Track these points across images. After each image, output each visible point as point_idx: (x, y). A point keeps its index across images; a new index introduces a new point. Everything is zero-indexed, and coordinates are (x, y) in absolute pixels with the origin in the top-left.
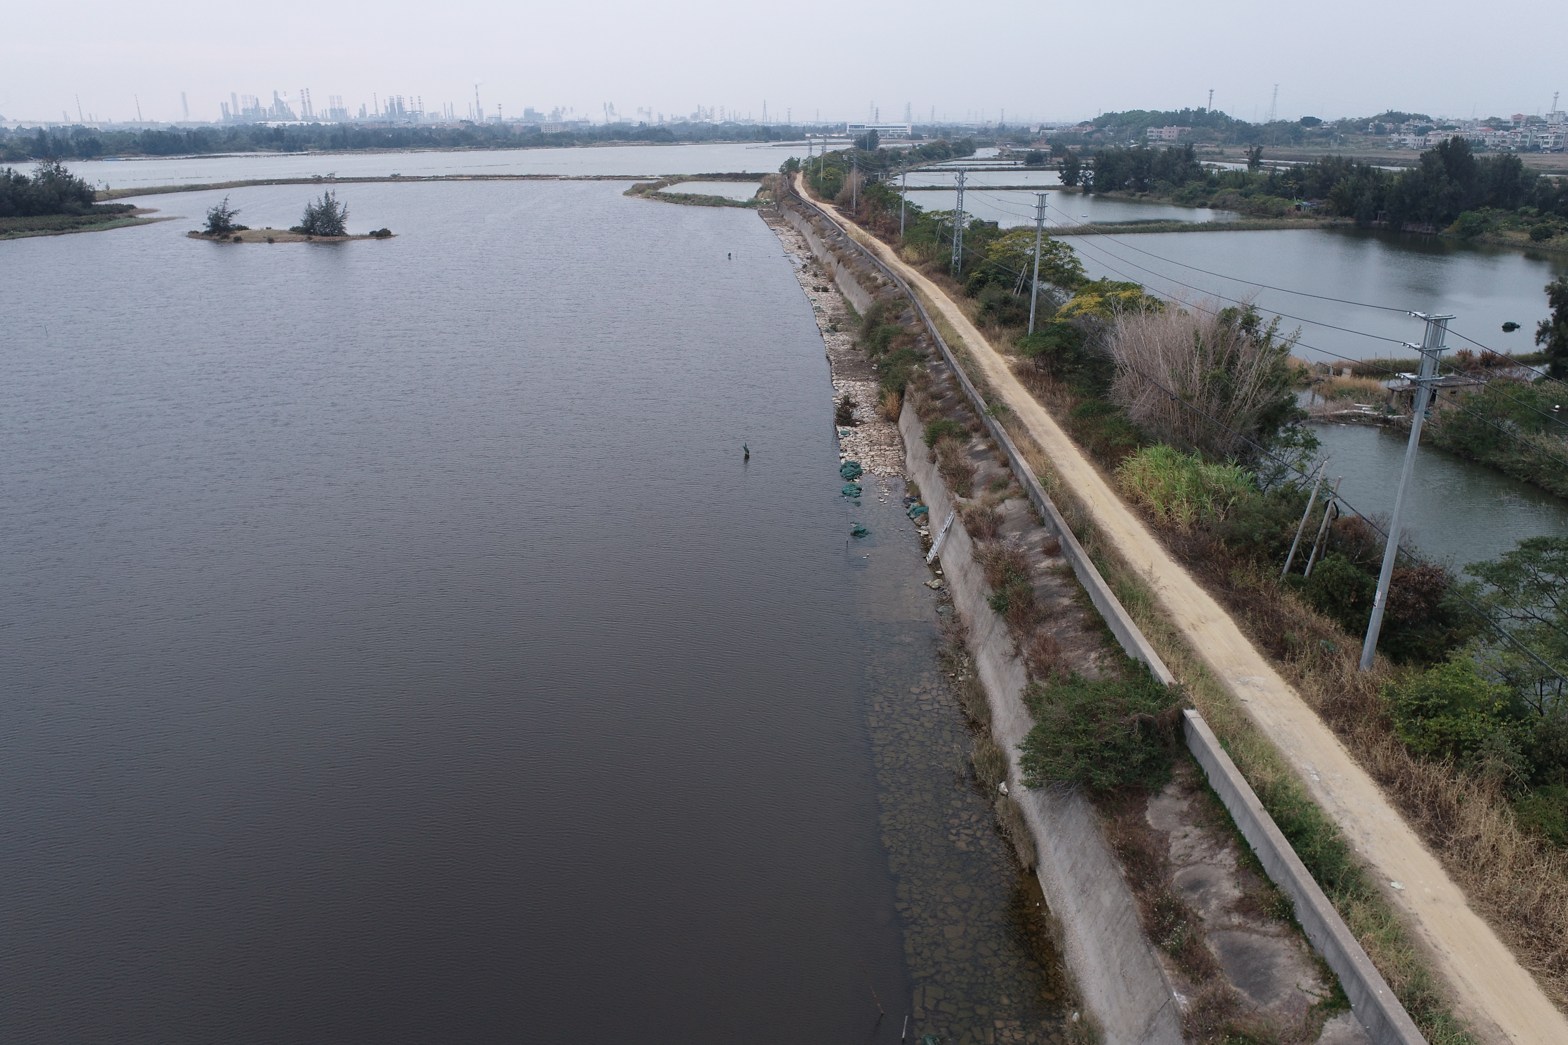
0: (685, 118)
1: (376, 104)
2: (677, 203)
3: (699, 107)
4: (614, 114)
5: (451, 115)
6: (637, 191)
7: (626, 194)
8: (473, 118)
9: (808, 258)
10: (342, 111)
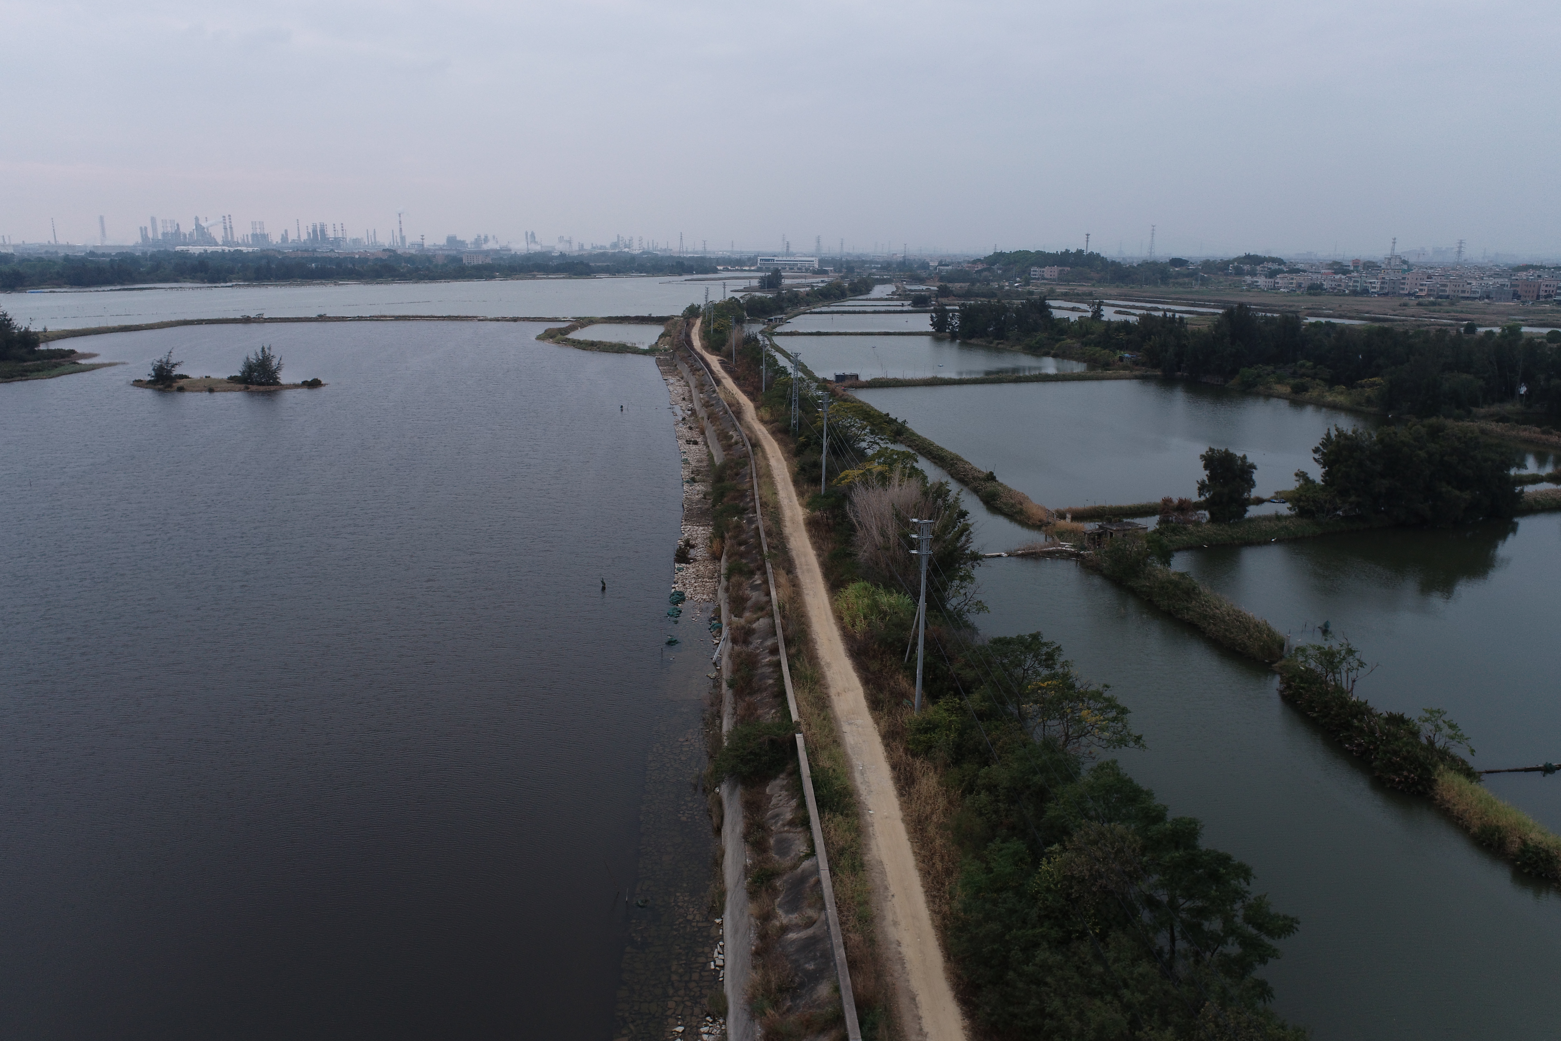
0: (605, 247)
1: (299, 230)
2: (584, 349)
3: (618, 236)
4: (536, 242)
5: (373, 241)
6: (549, 335)
7: (539, 338)
8: (395, 244)
9: (689, 410)
10: (264, 236)
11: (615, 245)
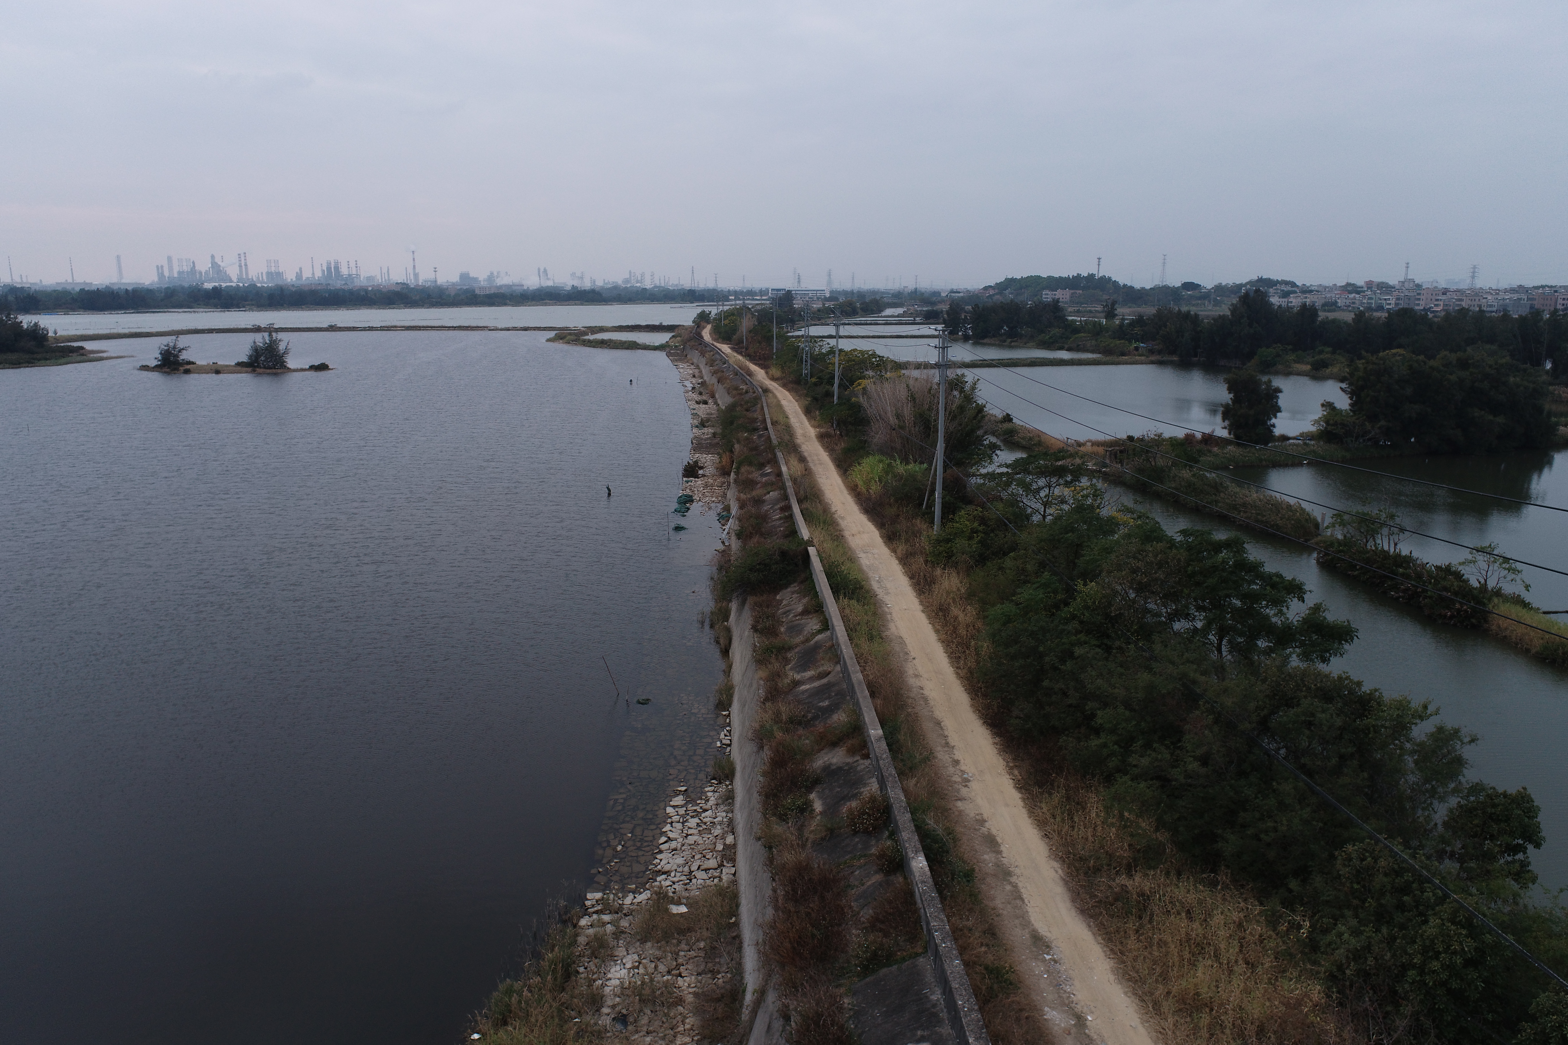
0: (616, 282)
1: (313, 268)
2: (596, 347)
3: (630, 272)
4: (547, 279)
5: (386, 278)
6: (559, 338)
7: (548, 340)
8: (409, 281)
9: (698, 383)
10: (279, 274)
11: (627, 281)
